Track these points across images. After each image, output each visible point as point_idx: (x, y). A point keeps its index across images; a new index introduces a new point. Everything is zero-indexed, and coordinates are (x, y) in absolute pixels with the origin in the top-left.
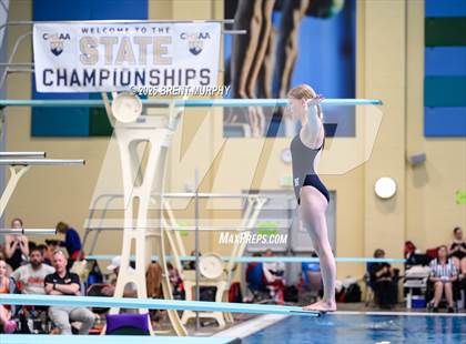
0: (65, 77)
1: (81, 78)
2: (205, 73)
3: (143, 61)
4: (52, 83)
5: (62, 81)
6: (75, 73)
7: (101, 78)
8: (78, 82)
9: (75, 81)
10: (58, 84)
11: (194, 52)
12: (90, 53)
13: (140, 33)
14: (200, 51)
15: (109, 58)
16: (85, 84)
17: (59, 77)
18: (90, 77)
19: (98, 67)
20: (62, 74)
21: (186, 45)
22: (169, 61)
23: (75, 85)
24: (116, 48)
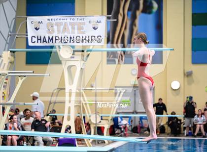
0: (40, 39)
1: (47, 40)
2: (99, 38)
3: (73, 32)
4: (35, 42)
5: (39, 41)
6: (44, 38)
7: (56, 40)
8: (46, 41)
9: (45, 41)
10: (38, 42)
11: (95, 28)
12: (51, 29)
13: (72, 21)
14: (97, 28)
15: (59, 31)
16: (49, 42)
17: (38, 40)
18: (51, 39)
19: (54, 35)
20: (39, 38)
21: (91, 26)
22: (84, 33)
23: (45, 42)
24: (62, 27)
